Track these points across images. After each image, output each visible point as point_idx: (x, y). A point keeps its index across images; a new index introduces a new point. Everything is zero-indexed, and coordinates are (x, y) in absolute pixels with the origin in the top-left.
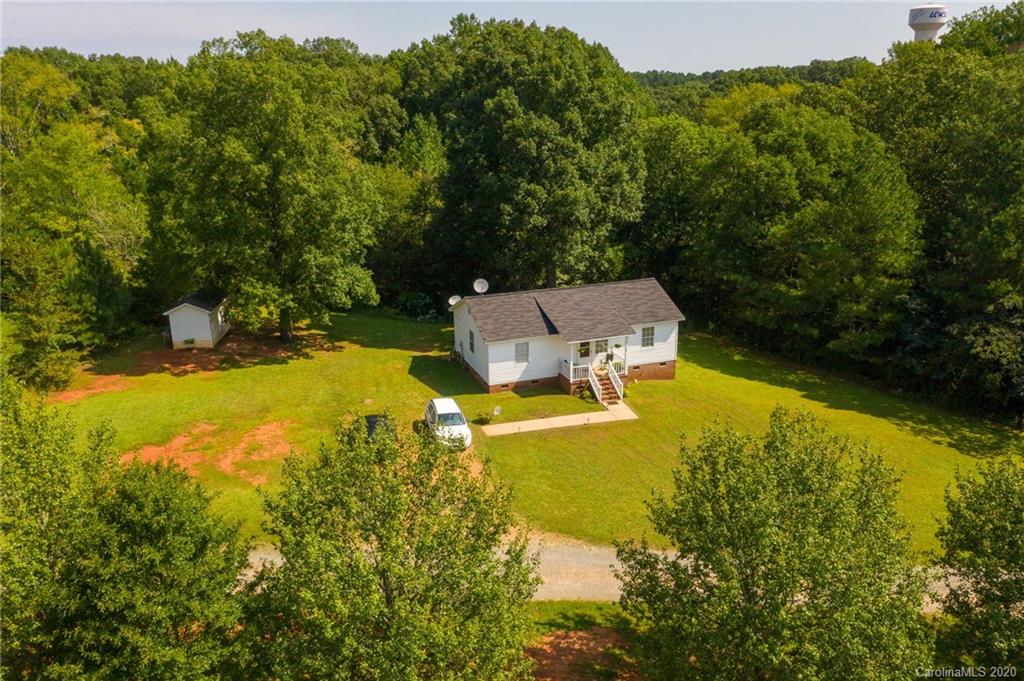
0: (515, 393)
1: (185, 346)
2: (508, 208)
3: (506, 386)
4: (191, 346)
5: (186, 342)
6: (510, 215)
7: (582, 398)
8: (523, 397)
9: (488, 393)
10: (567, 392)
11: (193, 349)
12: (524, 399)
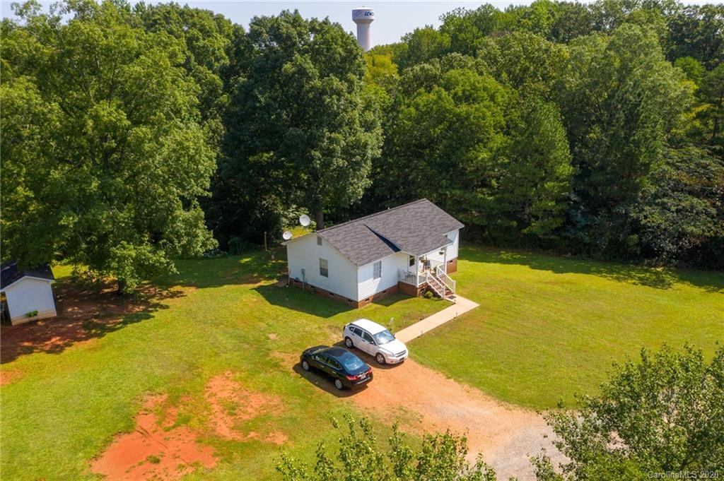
0: (376, 303)
1: (27, 320)
2: (318, 154)
3: (368, 299)
4: (35, 318)
5: (29, 315)
6: (319, 159)
7: (427, 297)
8: (387, 305)
9: (357, 308)
10: (414, 295)
11: (37, 321)
12: (388, 308)
